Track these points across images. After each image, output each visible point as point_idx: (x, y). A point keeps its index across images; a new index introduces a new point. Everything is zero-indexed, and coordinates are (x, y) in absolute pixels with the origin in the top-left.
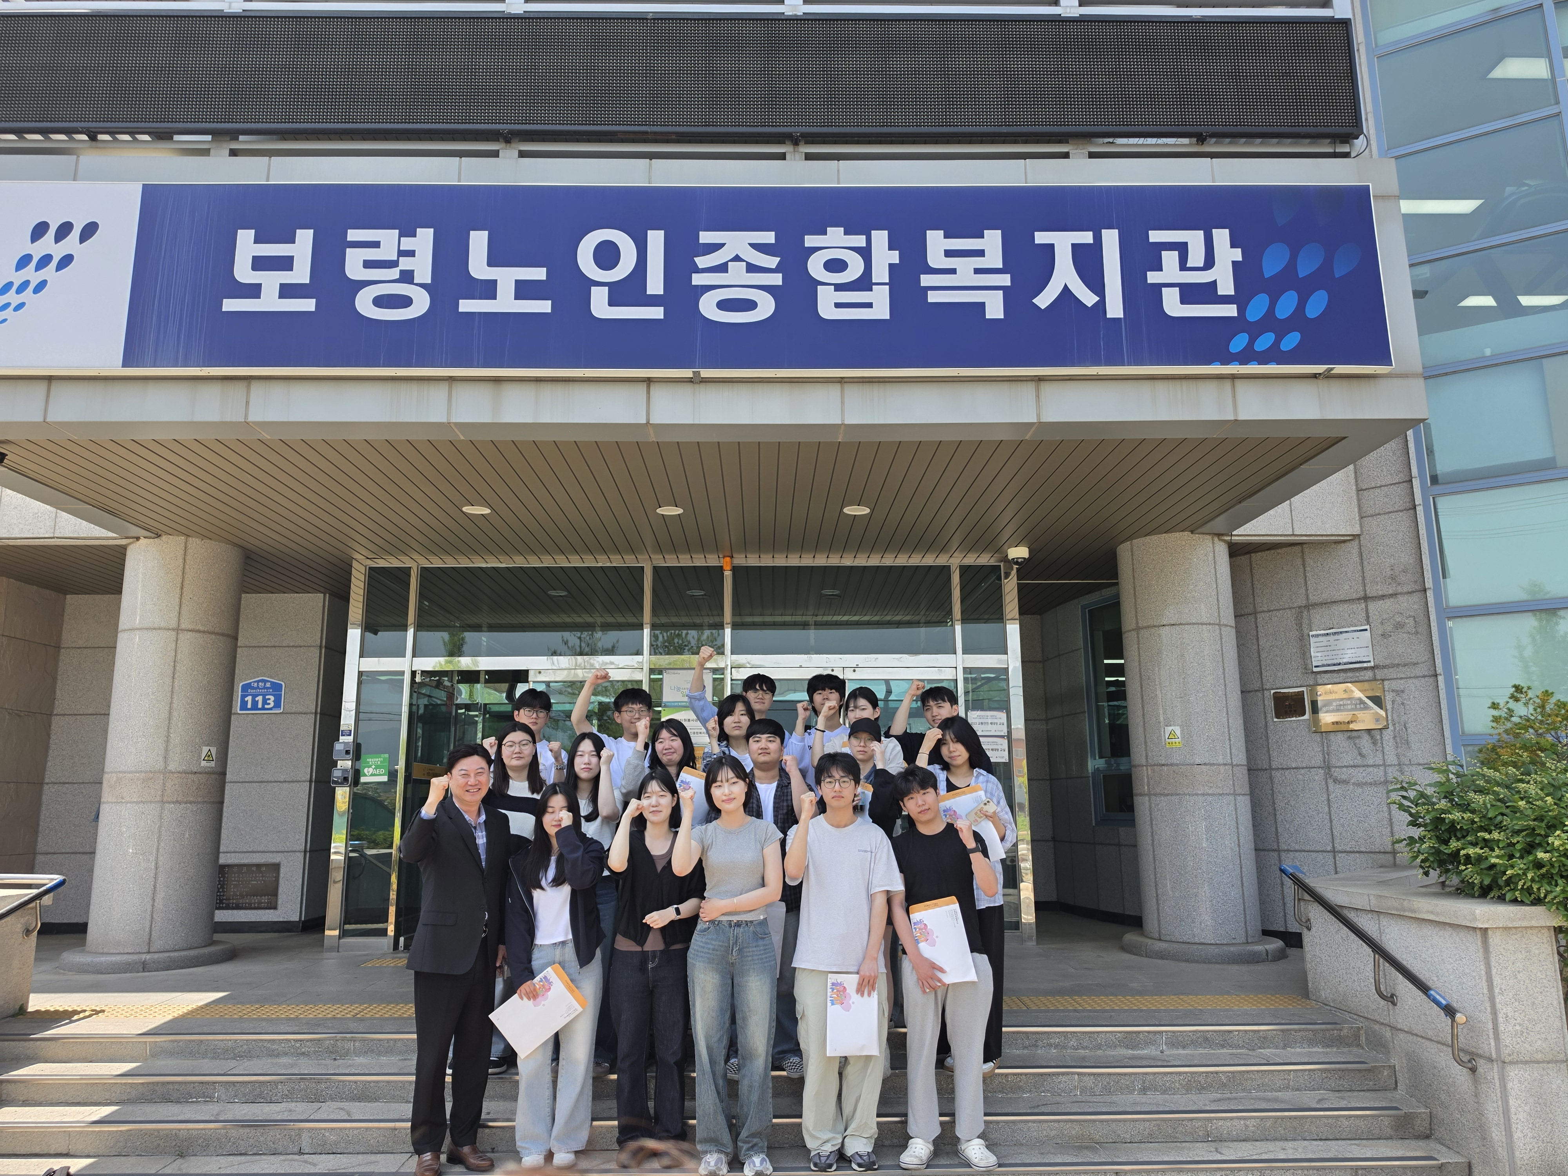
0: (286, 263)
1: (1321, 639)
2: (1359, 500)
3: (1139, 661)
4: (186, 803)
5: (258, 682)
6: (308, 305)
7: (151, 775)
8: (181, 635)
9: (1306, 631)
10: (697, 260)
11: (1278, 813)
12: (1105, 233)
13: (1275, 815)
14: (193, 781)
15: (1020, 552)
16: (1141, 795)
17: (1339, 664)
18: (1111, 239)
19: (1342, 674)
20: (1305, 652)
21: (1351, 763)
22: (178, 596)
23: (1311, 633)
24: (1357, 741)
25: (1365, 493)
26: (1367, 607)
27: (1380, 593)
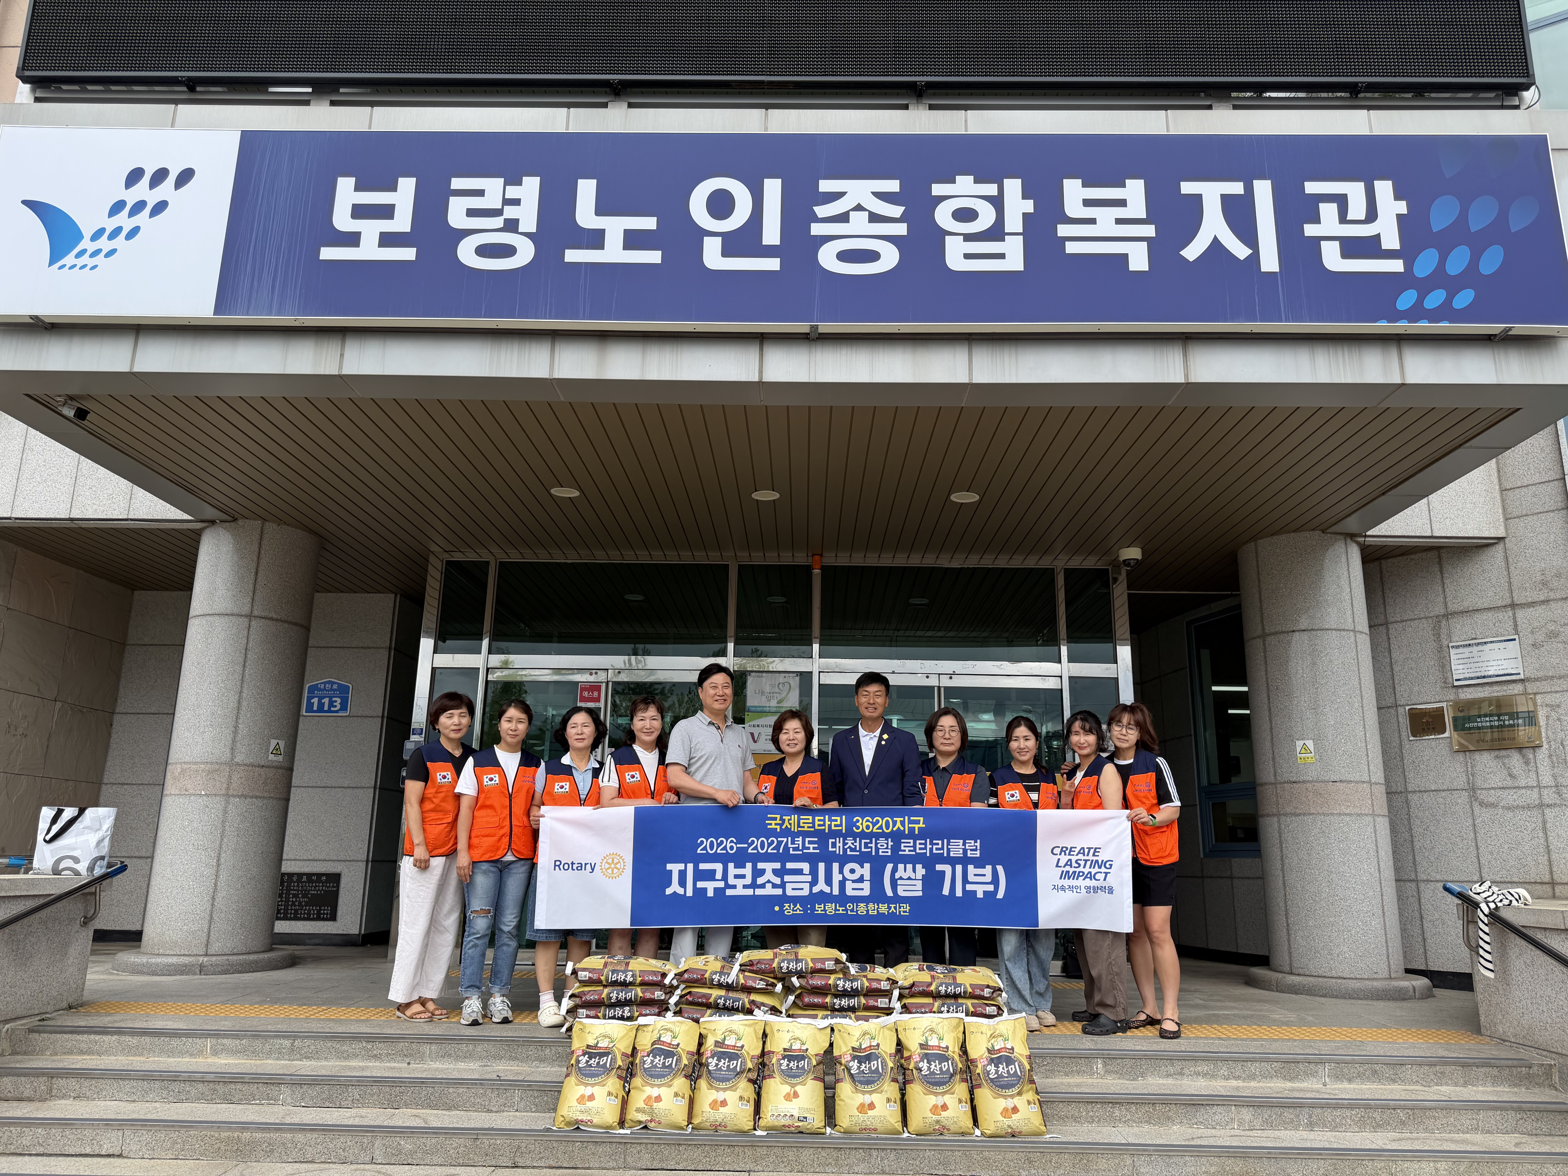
0: (386, 212)
1: (1461, 650)
2: (1503, 501)
3: (1266, 671)
4: (252, 797)
5: (325, 683)
6: (408, 254)
7: (217, 767)
8: (253, 623)
9: (1445, 643)
10: (817, 209)
11: (1415, 839)
12: (1256, 183)
13: (1413, 841)
14: (260, 775)
15: (1133, 553)
16: (1268, 815)
17: (1484, 677)
18: (1263, 190)
19: (1487, 688)
20: (1444, 665)
21: (1500, 785)
22: (252, 581)
23: (1451, 645)
24: (1506, 761)
25: (1510, 493)
26: (1514, 615)
27: (1530, 600)
